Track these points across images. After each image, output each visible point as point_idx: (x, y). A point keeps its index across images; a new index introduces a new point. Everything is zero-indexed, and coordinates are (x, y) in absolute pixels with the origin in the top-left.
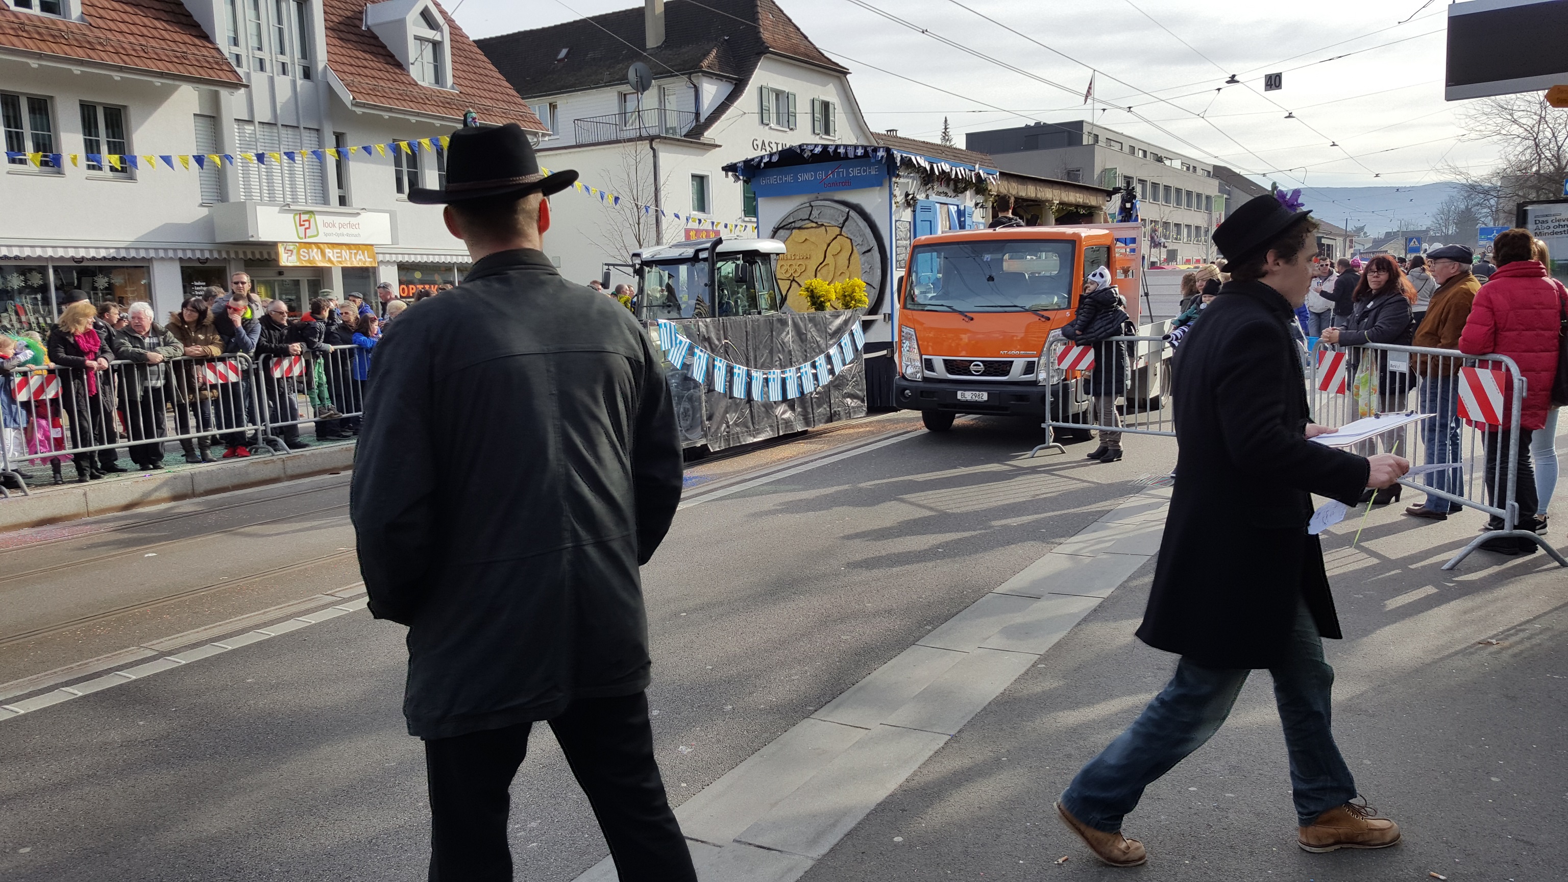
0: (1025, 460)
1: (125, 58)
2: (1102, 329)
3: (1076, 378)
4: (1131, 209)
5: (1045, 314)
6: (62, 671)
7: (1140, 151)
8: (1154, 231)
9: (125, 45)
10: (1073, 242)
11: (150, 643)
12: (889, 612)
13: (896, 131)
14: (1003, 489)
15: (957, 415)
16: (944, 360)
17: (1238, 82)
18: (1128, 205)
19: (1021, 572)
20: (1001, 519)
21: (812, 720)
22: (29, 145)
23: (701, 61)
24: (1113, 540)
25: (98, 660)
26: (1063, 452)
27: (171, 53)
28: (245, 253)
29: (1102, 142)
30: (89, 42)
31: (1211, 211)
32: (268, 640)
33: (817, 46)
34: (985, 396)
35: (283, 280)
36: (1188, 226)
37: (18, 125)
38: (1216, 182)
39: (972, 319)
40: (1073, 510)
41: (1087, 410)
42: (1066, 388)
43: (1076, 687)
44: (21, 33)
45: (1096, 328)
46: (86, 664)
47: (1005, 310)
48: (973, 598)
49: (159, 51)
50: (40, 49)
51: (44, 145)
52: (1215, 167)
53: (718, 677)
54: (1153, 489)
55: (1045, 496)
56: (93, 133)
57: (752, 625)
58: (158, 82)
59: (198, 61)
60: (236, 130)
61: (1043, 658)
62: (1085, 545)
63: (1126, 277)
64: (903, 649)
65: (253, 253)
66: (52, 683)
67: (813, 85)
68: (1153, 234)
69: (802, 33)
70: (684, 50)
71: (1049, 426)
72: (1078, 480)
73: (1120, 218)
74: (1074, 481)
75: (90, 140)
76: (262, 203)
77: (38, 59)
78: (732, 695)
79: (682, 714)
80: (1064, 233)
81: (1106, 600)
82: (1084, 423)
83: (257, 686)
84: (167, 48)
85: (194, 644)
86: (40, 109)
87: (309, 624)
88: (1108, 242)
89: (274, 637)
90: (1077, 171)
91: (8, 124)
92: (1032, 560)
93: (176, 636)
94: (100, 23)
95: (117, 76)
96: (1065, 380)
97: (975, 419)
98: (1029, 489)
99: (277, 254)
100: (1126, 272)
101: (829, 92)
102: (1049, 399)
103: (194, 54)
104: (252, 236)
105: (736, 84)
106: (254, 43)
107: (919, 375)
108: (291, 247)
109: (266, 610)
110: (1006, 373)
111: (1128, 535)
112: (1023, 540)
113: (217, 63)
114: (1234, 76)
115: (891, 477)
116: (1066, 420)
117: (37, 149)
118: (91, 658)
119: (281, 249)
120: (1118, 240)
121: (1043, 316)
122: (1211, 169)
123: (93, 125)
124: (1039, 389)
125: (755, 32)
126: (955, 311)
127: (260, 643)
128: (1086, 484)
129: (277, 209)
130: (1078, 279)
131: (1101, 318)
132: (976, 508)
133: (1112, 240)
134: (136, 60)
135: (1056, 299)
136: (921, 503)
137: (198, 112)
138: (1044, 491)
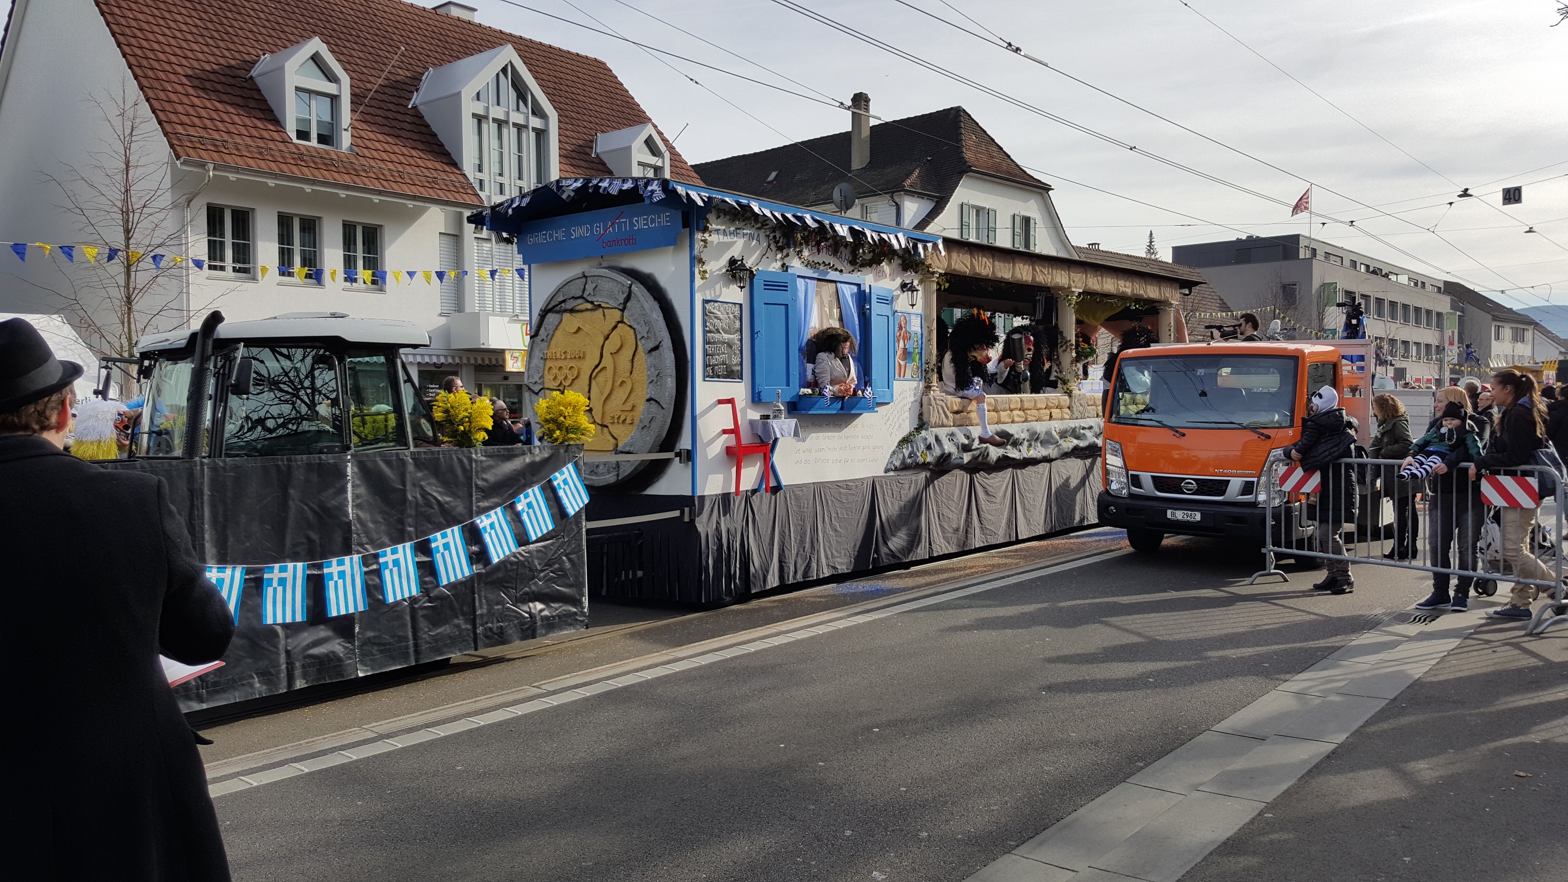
0: (1242, 587)
1: (384, 183)
2: (1327, 453)
3: (1300, 501)
4: (1357, 325)
5: (1265, 431)
6: (293, 747)
7: (1363, 266)
8: (1380, 348)
9: (385, 172)
10: (1296, 358)
11: (371, 725)
12: (1096, 744)
13: (1098, 244)
14: (1219, 617)
15: (1166, 535)
16: (1153, 477)
17: (1471, 196)
18: (1354, 322)
19: (1243, 710)
20: (1219, 649)
21: (1014, 856)
22: (297, 260)
23: (904, 181)
24: (1344, 680)
25: (325, 738)
26: (1286, 581)
27: (423, 179)
28: (476, 359)
29: (1320, 256)
30: (355, 170)
31: (1442, 328)
32: (478, 729)
33: (1019, 164)
34: (1198, 517)
35: (507, 385)
36: (1418, 344)
37: (290, 242)
38: (1448, 299)
39: (1184, 435)
40: (1299, 645)
41: (1312, 535)
42: (1289, 511)
43: (1310, 841)
44: (300, 162)
45: (1320, 451)
46: (313, 742)
47: (1218, 426)
48: (1189, 735)
49: (413, 177)
50: (314, 176)
51: (310, 260)
52: (1446, 283)
53: (913, 800)
54: (1389, 625)
55: (1267, 627)
56: (352, 250)
57: (948, 747)
58: (410, 204)
59: (446, 185)
60: (475, 247)
61: (1270, 807)
62: (1315, 683)
63: (1354, 395)
64: (1112, 786)
65: (483, 359)
66: (283, 758)
67: (1014, 201)
68: (1379, 352)
69: (1004, 152)
70: (889, 171)
71: (1270, 551)
72: (1304, 611)
73: (1345, 334)
74: (1299, 613)
75: (349, 255)
76: (493, 313)
77: (312, 185)
78: (927, 821)
79: (876, 837)
80: (1285, 349)
81: (1340, 746)
82: (1309, 550)
83: (465, 775)
84: (421, 174)
85: (410, 729)
86: (309, 229)
87: (515, 715)
88: (1334, 359)
89: (483, 726)
90: (1293, 285)
91: (281, 242)
92: (1255, 698)
93: (395, 719)
94: (366, 152)
95: (376, 199)
96: (1288, 502)
97: (1186, 540)
98: (1249, 619)
99: (504, 360)
100: (1354, 390)
101: (1030, 208)
102: (1270, 522)
103: (443, 179)
104: (484, 344)
105: (937, 201)
106: (495, 169)
107: (1124, 491)
108: (517, 355)
109: (477, 699)
110: (1222, 493)
111: (1362, 675)
112: (1243, 673)
113: (463, 188)
114: (1467, 190)
115: (1094, 597)
116: (1289, 545)
117: (304, 264)
118: (317, 736)
119: (508, 356)
120: (1343, 357)
121: (1262, 434)
122: (1441, 285)
123: (352, 243)
124: (1257, 511)
125: (957, 152)
126: (1165, 426)
127: (471, 731)
128: (1313, 617)
129: (508, 319)
130: (1302, 396)
131: (1326, 442)
132: (1191, 636)
133: (1339, 357)
134: (394, 185)
135: (1277, 417)
136: (1128, 627)
137: (443, 231)
138: (1266, 621)
